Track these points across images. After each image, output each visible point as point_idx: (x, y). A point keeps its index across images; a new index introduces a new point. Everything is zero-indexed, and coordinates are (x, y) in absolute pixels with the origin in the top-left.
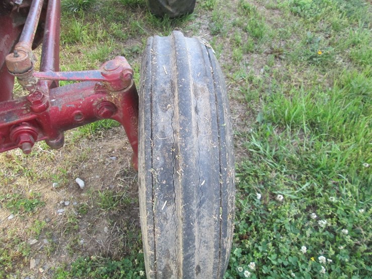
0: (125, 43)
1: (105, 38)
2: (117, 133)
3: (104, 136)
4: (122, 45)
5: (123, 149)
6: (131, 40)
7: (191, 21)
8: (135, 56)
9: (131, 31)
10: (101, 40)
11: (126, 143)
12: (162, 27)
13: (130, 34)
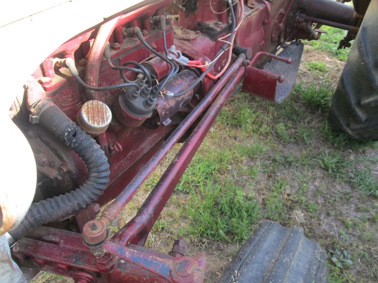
0: (285, 146)
1: (267, 134)
2: (220, 250)
3: (206, 247)
4: (281, 147)
5: (215, 274)
6: (293, 146)
7: (373, 148)
8: (287, 166)
9: (297, 136)
10: (262, 134)
11: (222, 268)
12: (333, 144)
13: (295, 138)
